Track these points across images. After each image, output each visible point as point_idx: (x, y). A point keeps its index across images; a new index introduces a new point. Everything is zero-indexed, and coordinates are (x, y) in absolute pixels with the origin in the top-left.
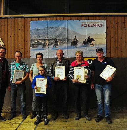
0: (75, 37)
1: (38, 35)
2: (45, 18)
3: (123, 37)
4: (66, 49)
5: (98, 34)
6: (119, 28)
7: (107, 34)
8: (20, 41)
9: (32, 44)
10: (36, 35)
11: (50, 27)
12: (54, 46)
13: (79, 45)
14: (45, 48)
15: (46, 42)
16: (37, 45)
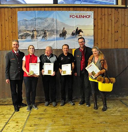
0: (64, 28)
1: (26, 26)
2: (33, 8)
3: (110, 29)
4: (55, 40)
5: (86, 26)
6: (106, 20)
7: (94, 26)
8: (7, 32)
9: (21, 36)
10: (24, 26)
11: (39, 18)
13: (68, 36)
14: (33, 40)
15: (35, 34)
16: (26, 36)
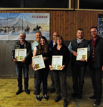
0: (28, 25)
2: (6, 11)
5: (44, 24)
6: (59, 19)
7: (50, 24)
11: (10, 18)
12: (12, 32)
13: (31, 31)
14: (6, 34)
15: (7, 29)
16: (0, 31)
